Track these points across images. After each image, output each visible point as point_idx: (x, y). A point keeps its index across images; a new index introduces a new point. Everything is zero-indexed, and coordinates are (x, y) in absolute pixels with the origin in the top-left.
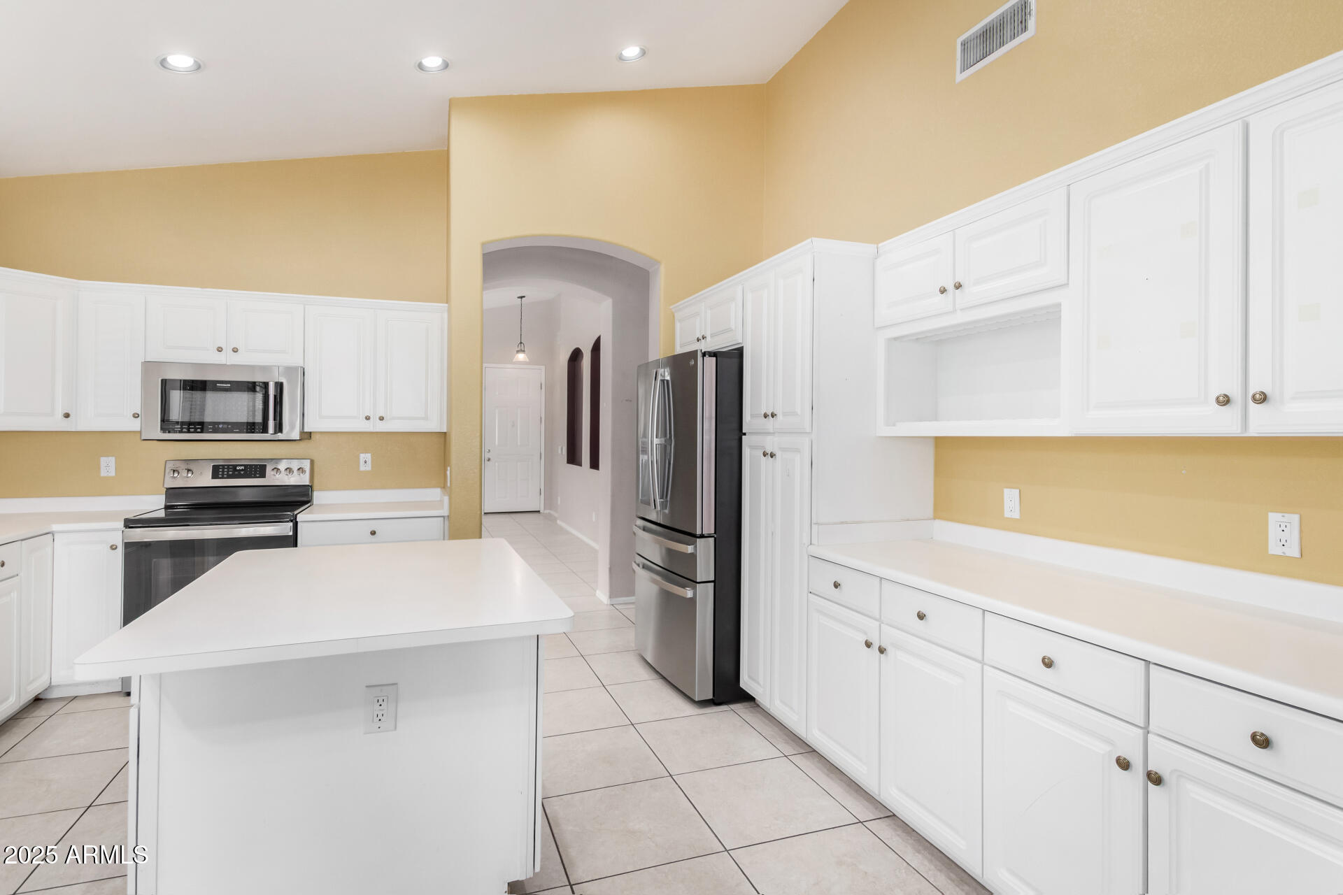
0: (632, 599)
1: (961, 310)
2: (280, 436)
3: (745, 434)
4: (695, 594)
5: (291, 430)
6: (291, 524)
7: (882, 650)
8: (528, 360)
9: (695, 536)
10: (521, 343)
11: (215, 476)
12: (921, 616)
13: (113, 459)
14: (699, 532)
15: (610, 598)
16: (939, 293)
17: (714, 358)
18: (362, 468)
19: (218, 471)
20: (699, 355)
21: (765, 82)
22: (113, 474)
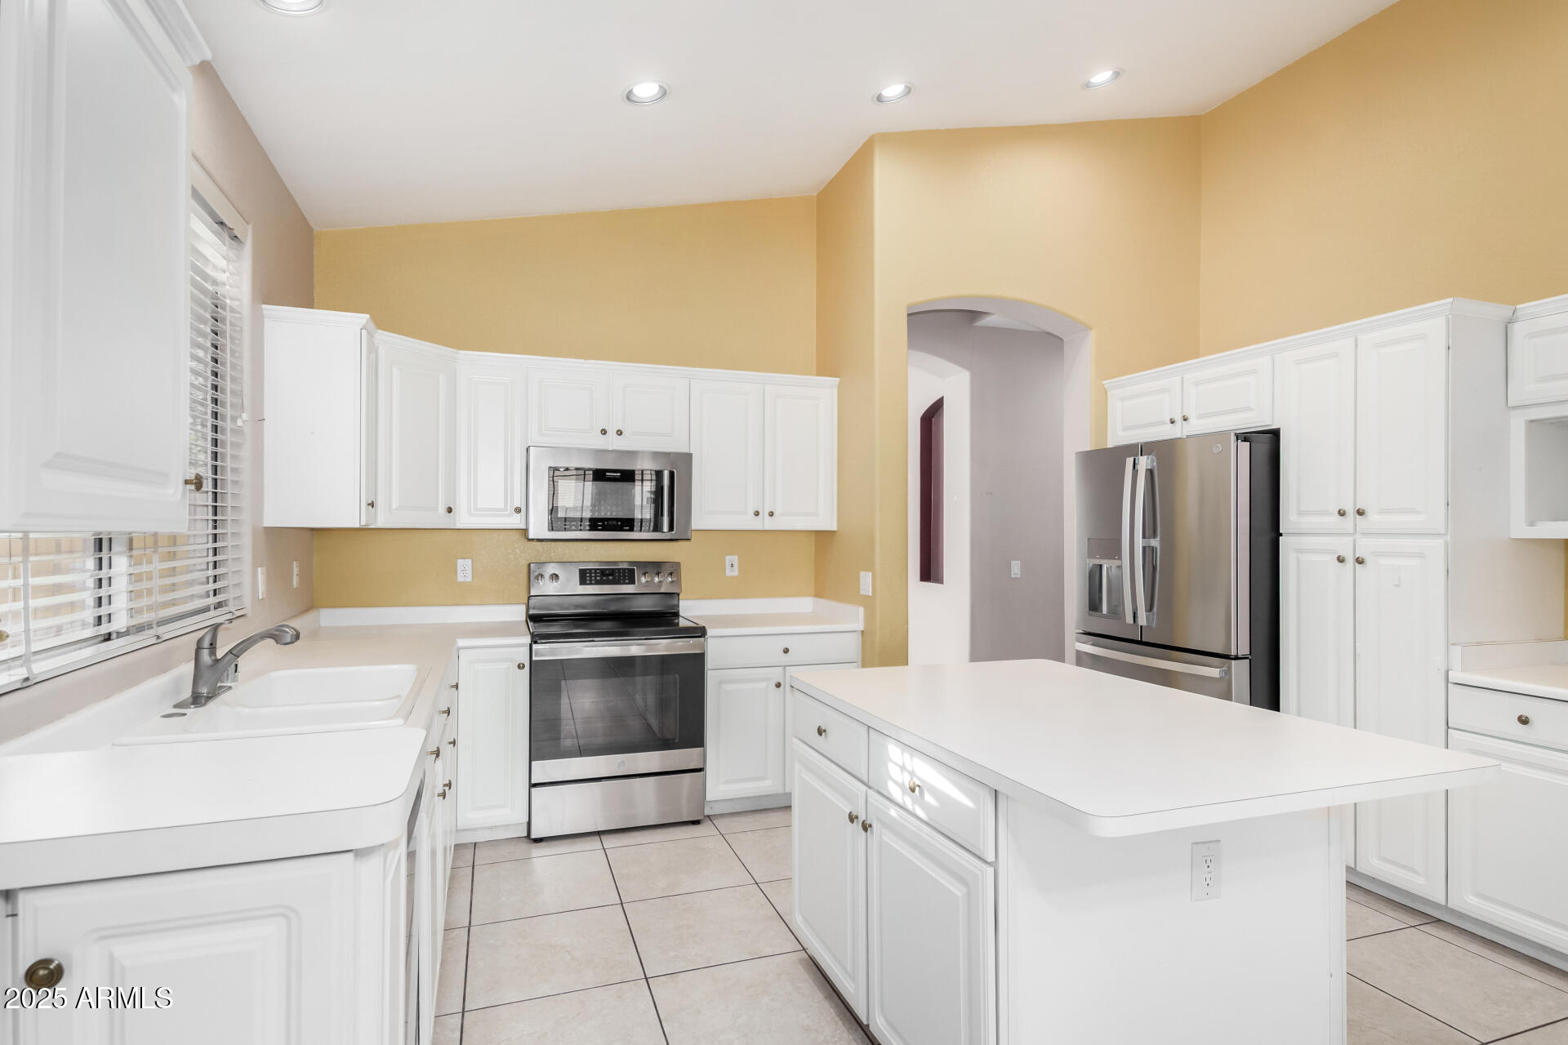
2: (671, 535)
3: (1282, 535)
9: (1225, 656)
11: (583, 581)
13: (469, 562)
14: (1234, 652)
17: (1248, 444)
18: (729, 573)
19: (585, 576)
20: (1233, 439)
21: (1204, 113)
22: (469, 579)
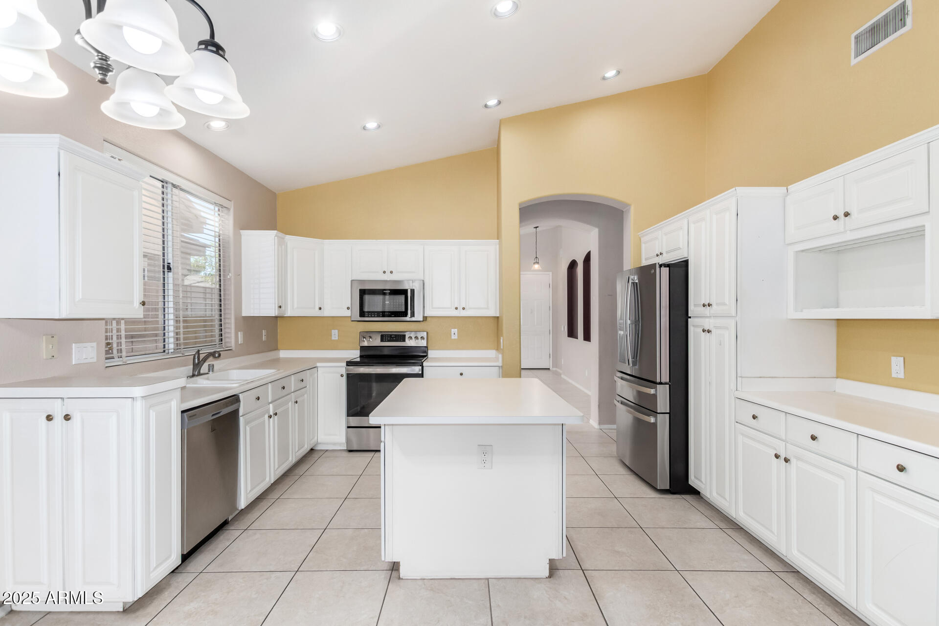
0: (614, 426)
1: (850, 230)
2: (413, 319)
3: (690, 317)
4: (656, 420)
5: (418, 316)
6: (421, 367)
7: (786, 460)
8: (540, 269)
9: (655, 383)
10: (536, 257)
11: (382, 340)
12: (813, 438)
13: (337, 331)
14: (658, 381)
15: (599, 424)
16: (832, 219)
17: (668, 268)
20: (657, 266)
21: (707, 73)
22: (337, 339)
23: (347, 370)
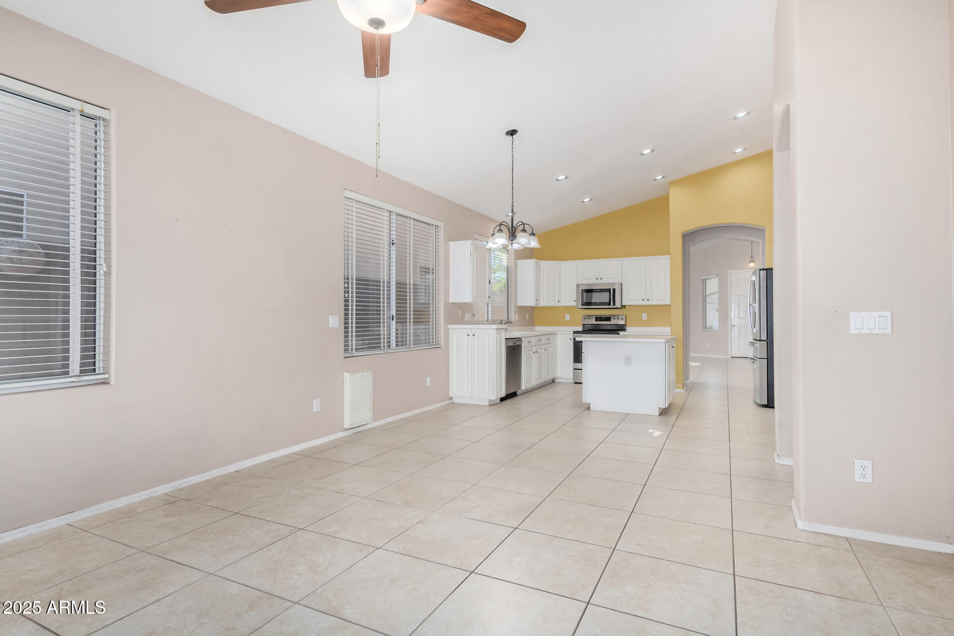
2: (615, 307)
5: (618, 305)
11: (596, 320)
13: (568, 315)
17: (765, 271)
18: (643, 319)
19: (597, 319)
22: (569, 319)
23: (573, 336)
